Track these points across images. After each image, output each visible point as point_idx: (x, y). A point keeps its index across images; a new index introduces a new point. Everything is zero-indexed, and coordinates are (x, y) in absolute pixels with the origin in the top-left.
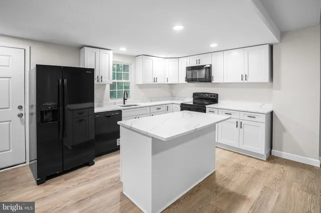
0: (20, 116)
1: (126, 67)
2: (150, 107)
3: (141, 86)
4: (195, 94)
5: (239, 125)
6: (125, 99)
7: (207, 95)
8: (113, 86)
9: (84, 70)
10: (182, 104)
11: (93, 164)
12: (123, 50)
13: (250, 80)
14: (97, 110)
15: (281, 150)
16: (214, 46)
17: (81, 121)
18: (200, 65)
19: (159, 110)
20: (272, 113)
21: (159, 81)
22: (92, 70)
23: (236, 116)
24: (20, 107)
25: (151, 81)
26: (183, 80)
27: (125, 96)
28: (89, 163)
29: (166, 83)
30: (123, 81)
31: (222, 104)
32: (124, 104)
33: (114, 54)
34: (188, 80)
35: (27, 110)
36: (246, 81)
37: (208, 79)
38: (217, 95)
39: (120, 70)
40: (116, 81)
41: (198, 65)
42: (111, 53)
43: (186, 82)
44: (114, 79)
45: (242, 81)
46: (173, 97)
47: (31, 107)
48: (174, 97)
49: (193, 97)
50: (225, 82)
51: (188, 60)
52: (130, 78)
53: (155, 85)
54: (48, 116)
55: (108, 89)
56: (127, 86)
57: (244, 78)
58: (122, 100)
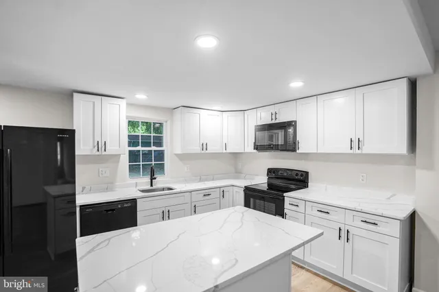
2: (191, 192)
3: (184, 157)
4: (270, 171)
5: (345, 235)
6: (152, 179)
7: (290, 173)
8: (133, 157)
12: (141, 97)
13: (366, 149)
16: (296, 85)
18: (277, 121)
19: (207, 197)
20: (413, 213)
21: (211, 149)
23: (337, 218)
25: (197, 149)
26: (250, 148)
29: (224, 151)
30: (153, 148)
32: (152, 185)
33: (129, 105)
34: (257, 147)
36: (359, 152)
37: (290, 147)
38: (307, 173)
40: (138, 148)
41: (273, 122)
42: (123, 103)
43: (255, 151)
45: (351, 152)
46: (238, 174)
48: (241, 173)
49: (268, 175)
50: (319, 152)
51: (259, 114)
52: (164, 144)
56: (160, 156)
57: (355, 144)
58: (147, 179)
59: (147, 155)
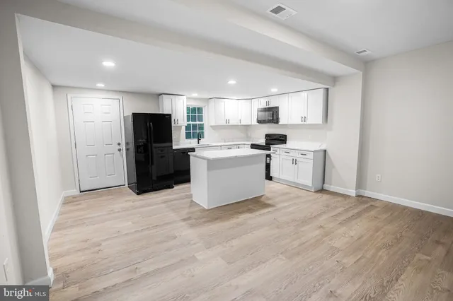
0: (119, 150)
1: (200, 110)
2: (221, 146)
3: (214, 128)
5: (295, 162)
6: (199, 140)
8: (188, 128)
9: (163, 116)
10: (252, 145)
11: (173, 187)
12: (195, 95)
13: (308, 122)
14: (174, 147)
15: (331, 185)
16: (274, 90)
17: (162, 157)
18: (270, 106)
20: (325, 151)
21: (232, 123)
22: (170, 115)
23: (292, 154)
24: (119, 144)
25: (223, 123)
26: (255, 122)
27: (200, 136)
28: (170, 187)
29: (240, 124)
30: (198, 123)
31: (290, 144)
32: (198, 143)
33: (188, 98)
34: (259, 122)
35: (124, 147)
36: (305, 123)
37: (276, 120)
38: (286, 136)
39: (195, 113)
40: (191, 122)
41: (268, 106)
42: (185, 97)
43: (258, 124)
44: (188, 120)
45: (302, 123)
46: (248, 138)
47: (127, 144)
49: (266, 138)
50: (288, 123)
52: (204, 120)
53: (228, 127)
54: (141, 149)
55: (183, 131)
56: (201, 127)
57: (303, 119)
58: (196, 140)
59: (195, 127)
